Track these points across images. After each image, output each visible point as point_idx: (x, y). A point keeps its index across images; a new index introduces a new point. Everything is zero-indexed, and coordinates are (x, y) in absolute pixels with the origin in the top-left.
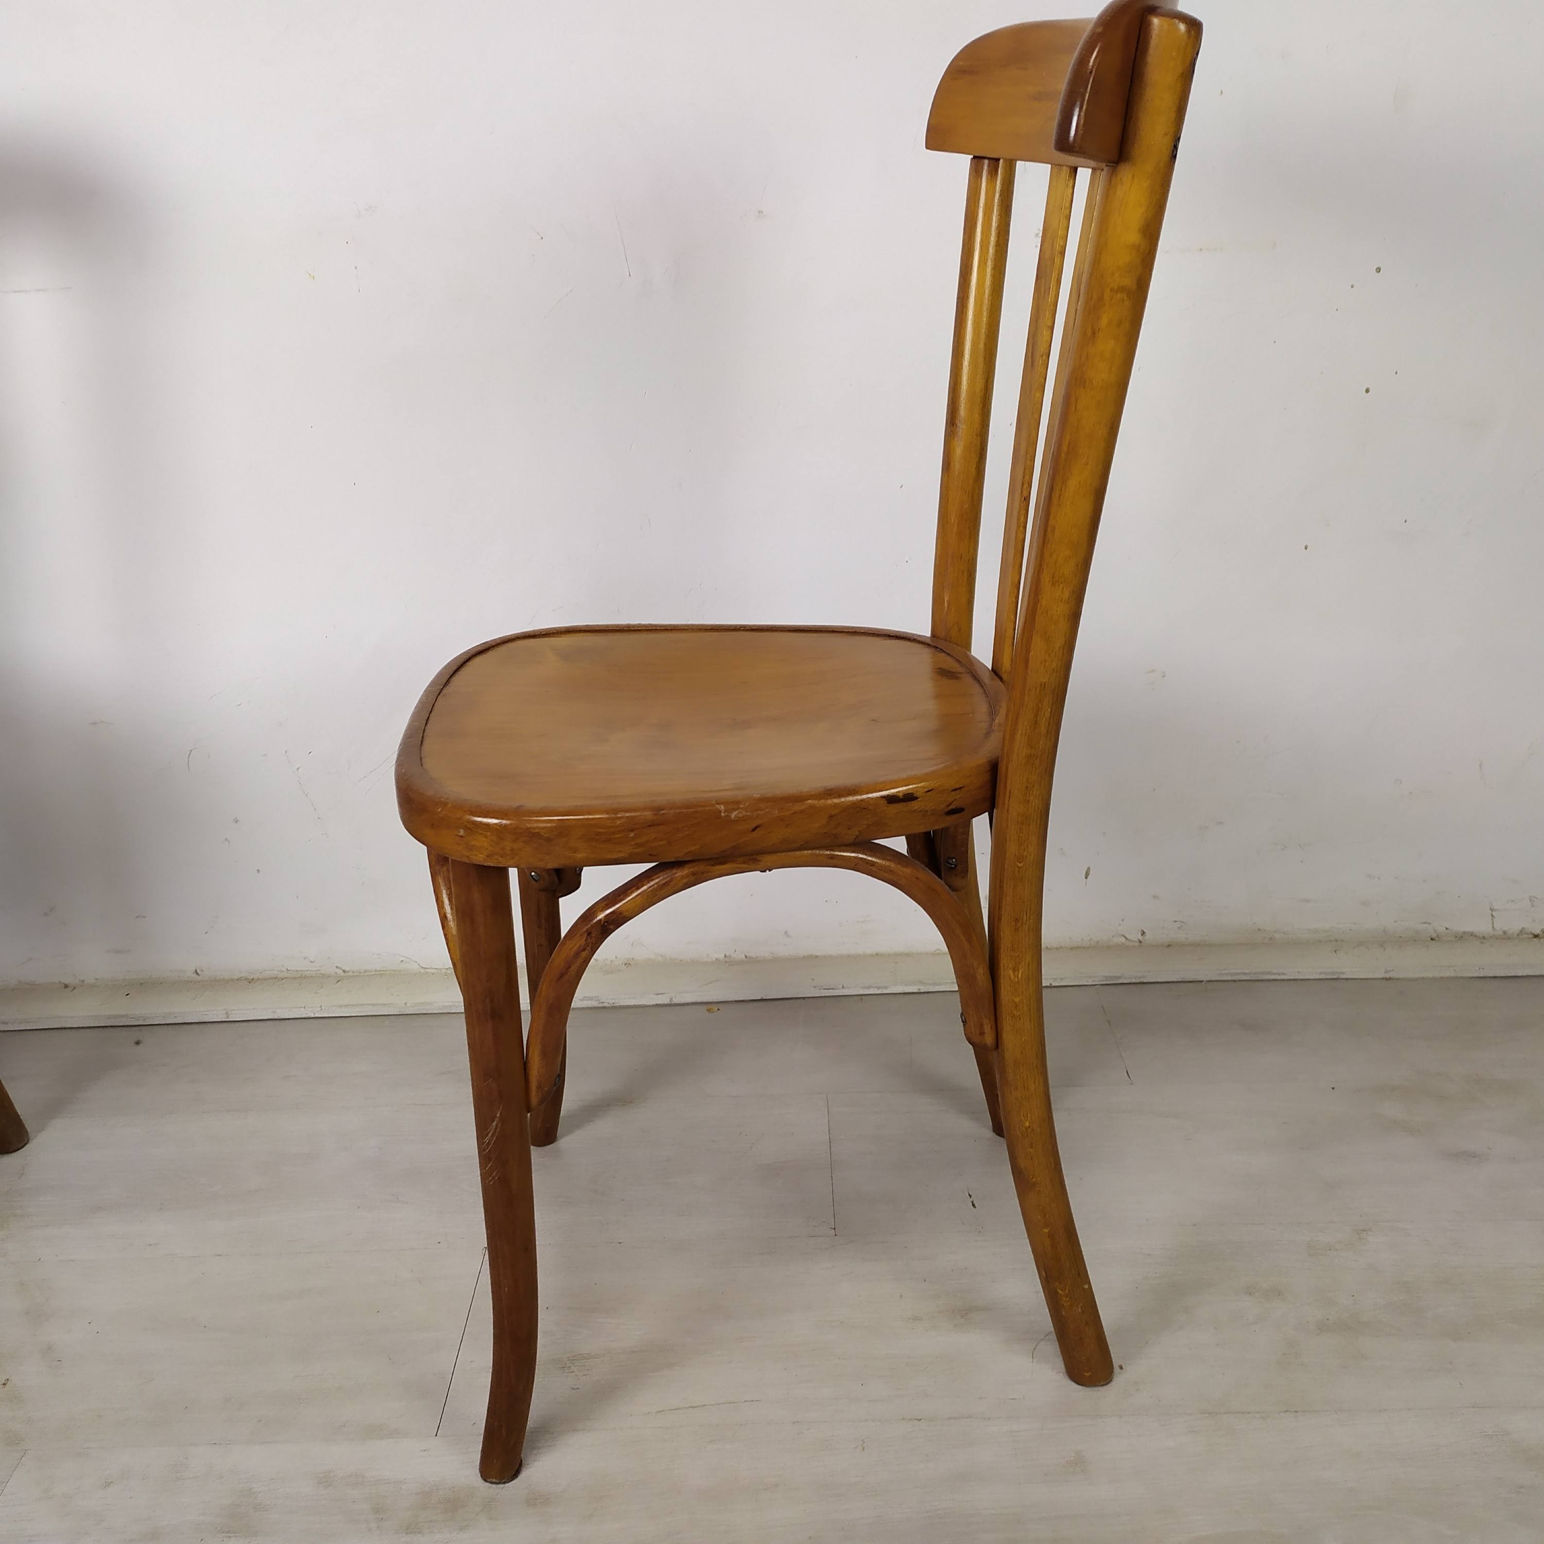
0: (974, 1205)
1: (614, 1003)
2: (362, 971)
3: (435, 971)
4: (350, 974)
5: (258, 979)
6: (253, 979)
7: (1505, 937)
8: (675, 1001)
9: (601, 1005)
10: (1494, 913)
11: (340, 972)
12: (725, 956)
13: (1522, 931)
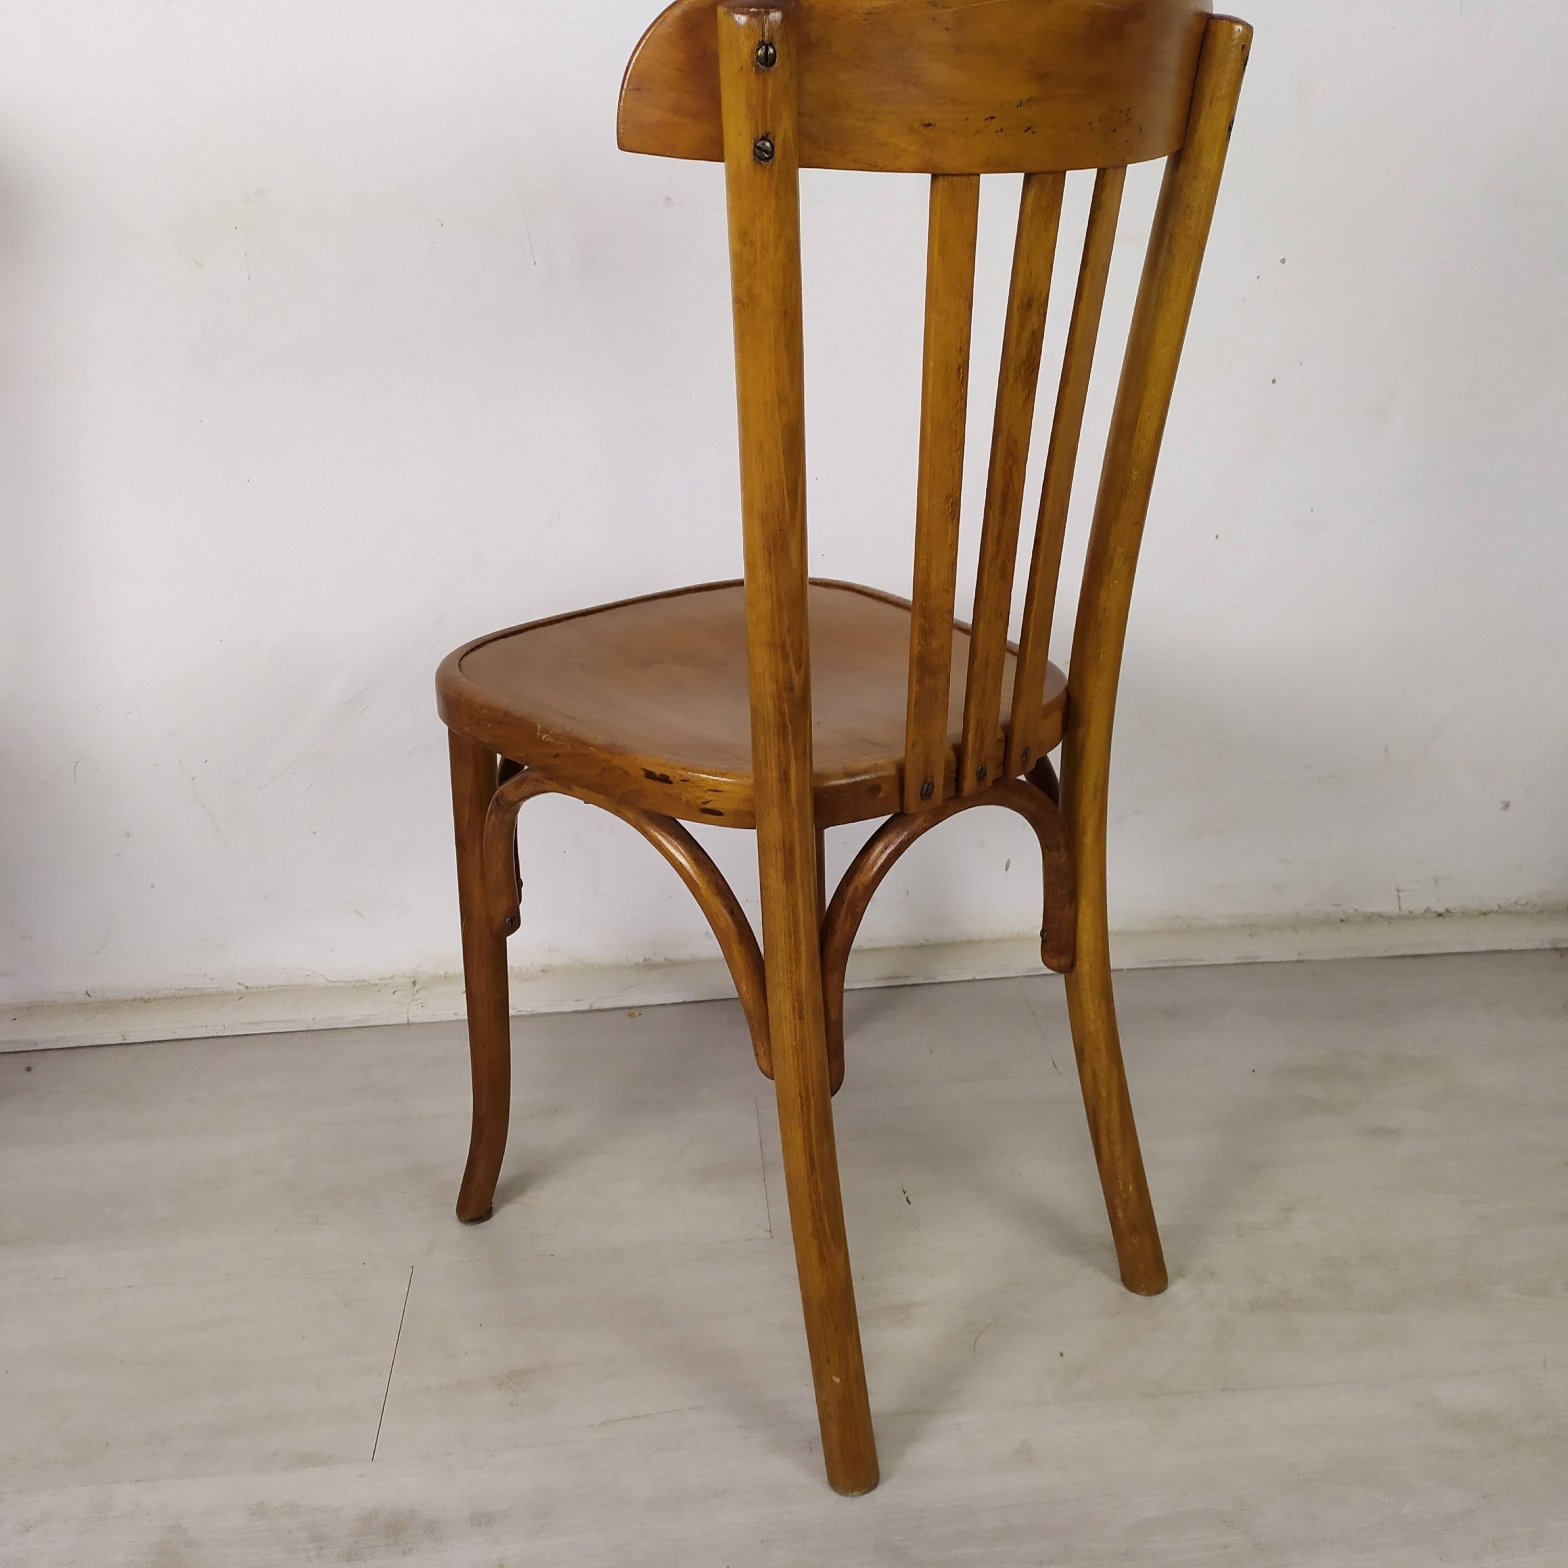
0: (908, 1201)
1: (532, 1011)
2: (266, 986)
3: (342, 984)
4: (253, 990)
5: (155, 999)
6: (149, 999)
7: (1411, 917)
8: (596, 1006)
9: (519, 1013)
10: (1401, 894)
11: (242, 988)
12: (645, 959)
13: (1427, 910)
